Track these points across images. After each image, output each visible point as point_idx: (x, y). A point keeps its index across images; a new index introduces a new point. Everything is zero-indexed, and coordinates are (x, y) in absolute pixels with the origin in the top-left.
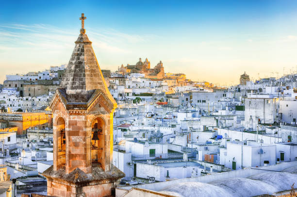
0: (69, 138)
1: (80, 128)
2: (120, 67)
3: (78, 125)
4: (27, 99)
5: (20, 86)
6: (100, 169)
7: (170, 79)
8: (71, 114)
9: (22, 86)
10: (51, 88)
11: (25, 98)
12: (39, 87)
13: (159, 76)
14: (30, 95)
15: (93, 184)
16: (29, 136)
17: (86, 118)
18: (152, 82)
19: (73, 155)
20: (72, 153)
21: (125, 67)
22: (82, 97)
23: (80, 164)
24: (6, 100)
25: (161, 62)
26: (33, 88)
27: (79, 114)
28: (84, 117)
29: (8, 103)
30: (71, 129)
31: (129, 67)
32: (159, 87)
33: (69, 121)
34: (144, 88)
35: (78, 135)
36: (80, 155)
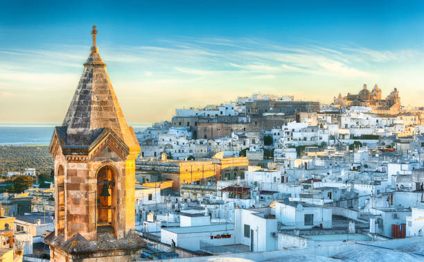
0: (67, 193)
1: (80, 180)
2: (337, 97)
3: (78, 176)
4: (201, 143)
5: (193, 125)
6: (111, 236)
7: (408, 114)
8: (69, 161)
9: (196, 124)
10: (235, 127)
11: (198, 141)
12: (219, 125)
13: (393, 111)
14: (205, 137)
15: (99, 255)
17: (89, 167)
18: (380, 119)
19: (72, 215)
20: (72, 213)
21: (344, 98)
22: (85, 139)
23: (81, 228)
24: (172, 143)
25: (395, 89)
26: (210, 127)
27: (79, 161)
28: (85, 165)
29: (176, 147)
30: (70, 181)
31: (350, 97)
32: (391, 126)
33: (68, 170)
34: (367, 127)
35: (79, 190)
36: (80, 216)
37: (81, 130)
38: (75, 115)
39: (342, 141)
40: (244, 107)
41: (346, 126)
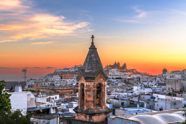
0: (86, 93)
1: (91, 88)
2: (106, 66)
3: (90, 87)
4: (64, 80)
5: (61, 74)
6: (100, 108)
7: (129, 71)
8: (87, 82)
9: (62, 74)
10: (75, 75)
11: (63, 80)
12: (70, 75)
13: (124, 70)
14: (65, 79)
15: (97, 115)
16: (65, 96)
17: (94, 83)
18: (121, 73)
20: (87, 100)
21: (108, 66)
22: (92, 74)
23: (91, 106)
24: (54, 80)
25: (125, 63)
26: (67, 75)
27: (90, 82)
28: (93, 83)
29: (56, 82)
30: (87, 89)
31: (110, 66)
32: (125, 75)
33: (86, 85)
34: (117, 75)
35: (90, 92)
36: (91, 101)
37: (90, 71)
38: (88, 66)
39: (109, 80)
40: (77, 69)
41: (110, 75)
